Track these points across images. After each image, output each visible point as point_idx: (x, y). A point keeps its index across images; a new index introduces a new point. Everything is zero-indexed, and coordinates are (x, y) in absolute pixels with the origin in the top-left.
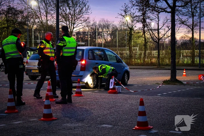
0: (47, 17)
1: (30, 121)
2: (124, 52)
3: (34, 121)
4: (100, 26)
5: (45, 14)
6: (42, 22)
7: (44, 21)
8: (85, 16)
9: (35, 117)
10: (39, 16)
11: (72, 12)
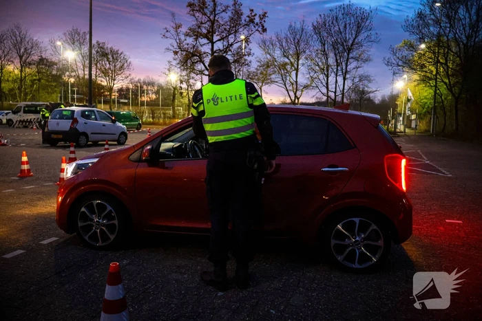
0: (84, 70)
1: (44, 186)
2: (167, 112)
3: (49, 185)
4: (145, 83)
5: (82, 67)
6: (78, 77)
7: (81, 76)
8: (127, 73)
9: (51, 181)
10: (76, 69)
11: (112, 68)
